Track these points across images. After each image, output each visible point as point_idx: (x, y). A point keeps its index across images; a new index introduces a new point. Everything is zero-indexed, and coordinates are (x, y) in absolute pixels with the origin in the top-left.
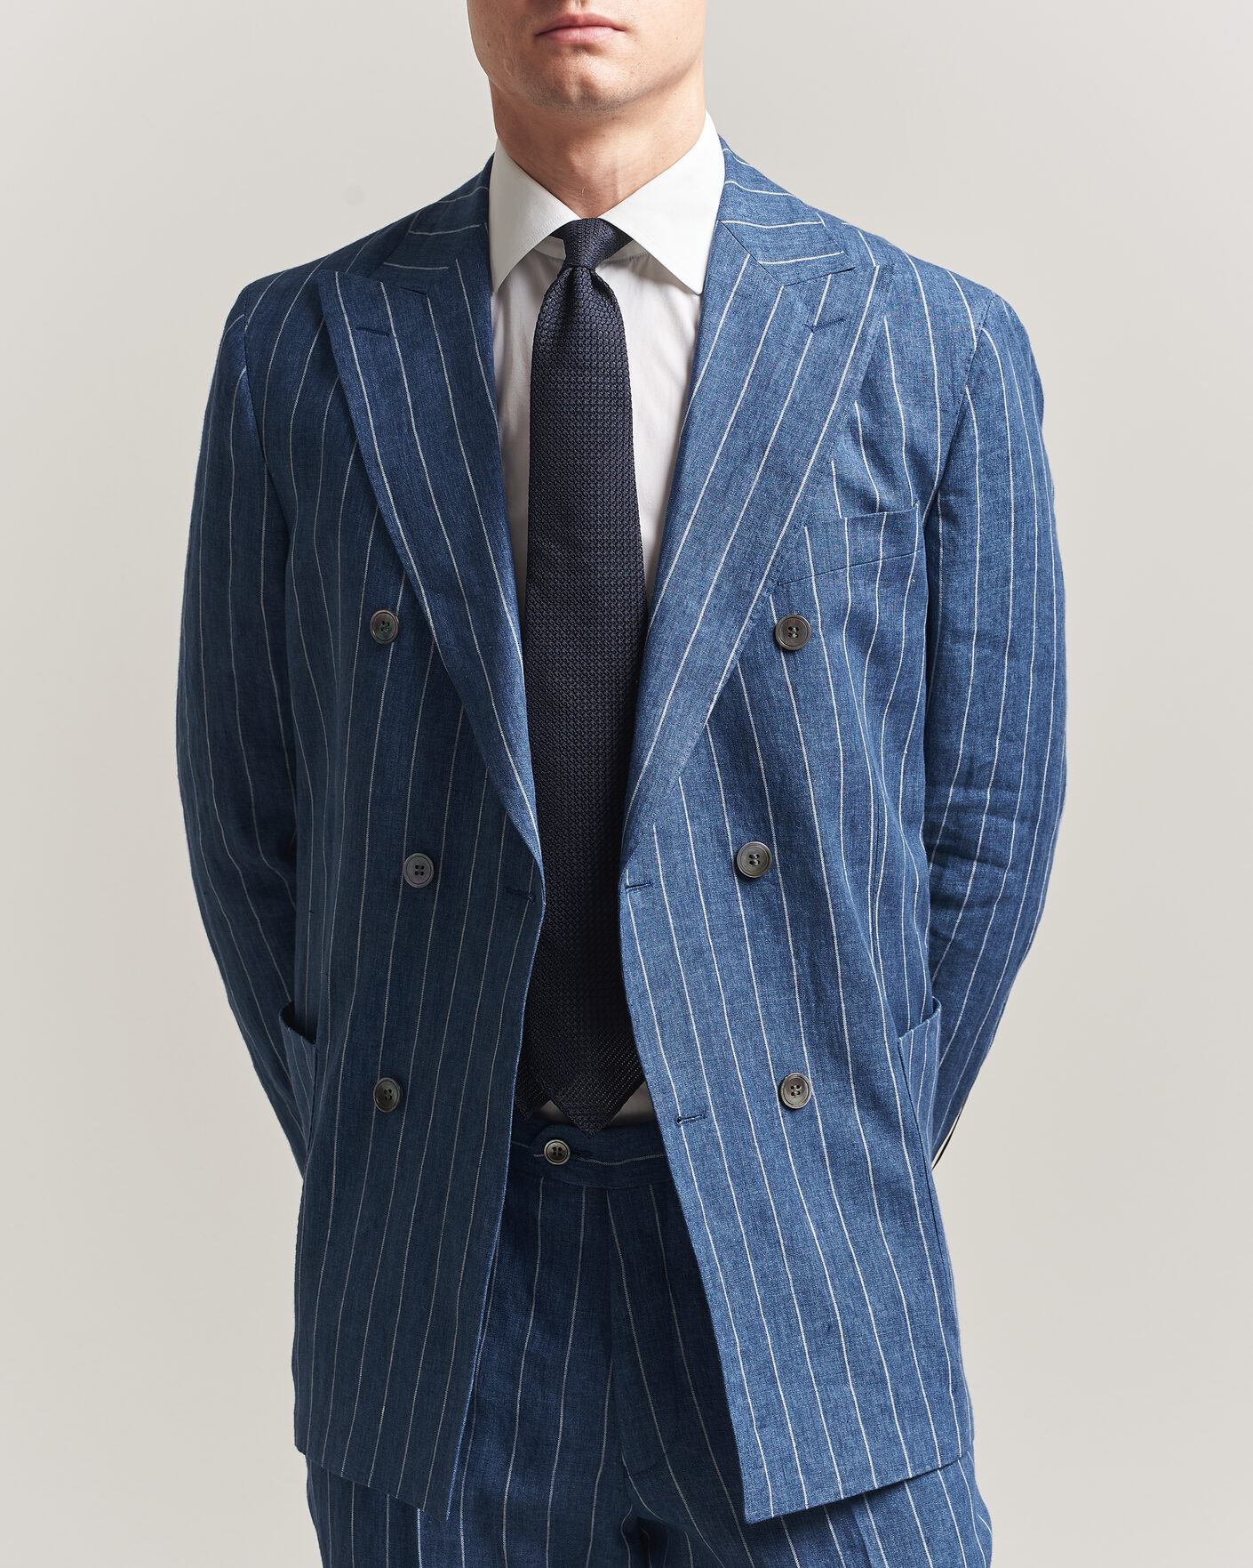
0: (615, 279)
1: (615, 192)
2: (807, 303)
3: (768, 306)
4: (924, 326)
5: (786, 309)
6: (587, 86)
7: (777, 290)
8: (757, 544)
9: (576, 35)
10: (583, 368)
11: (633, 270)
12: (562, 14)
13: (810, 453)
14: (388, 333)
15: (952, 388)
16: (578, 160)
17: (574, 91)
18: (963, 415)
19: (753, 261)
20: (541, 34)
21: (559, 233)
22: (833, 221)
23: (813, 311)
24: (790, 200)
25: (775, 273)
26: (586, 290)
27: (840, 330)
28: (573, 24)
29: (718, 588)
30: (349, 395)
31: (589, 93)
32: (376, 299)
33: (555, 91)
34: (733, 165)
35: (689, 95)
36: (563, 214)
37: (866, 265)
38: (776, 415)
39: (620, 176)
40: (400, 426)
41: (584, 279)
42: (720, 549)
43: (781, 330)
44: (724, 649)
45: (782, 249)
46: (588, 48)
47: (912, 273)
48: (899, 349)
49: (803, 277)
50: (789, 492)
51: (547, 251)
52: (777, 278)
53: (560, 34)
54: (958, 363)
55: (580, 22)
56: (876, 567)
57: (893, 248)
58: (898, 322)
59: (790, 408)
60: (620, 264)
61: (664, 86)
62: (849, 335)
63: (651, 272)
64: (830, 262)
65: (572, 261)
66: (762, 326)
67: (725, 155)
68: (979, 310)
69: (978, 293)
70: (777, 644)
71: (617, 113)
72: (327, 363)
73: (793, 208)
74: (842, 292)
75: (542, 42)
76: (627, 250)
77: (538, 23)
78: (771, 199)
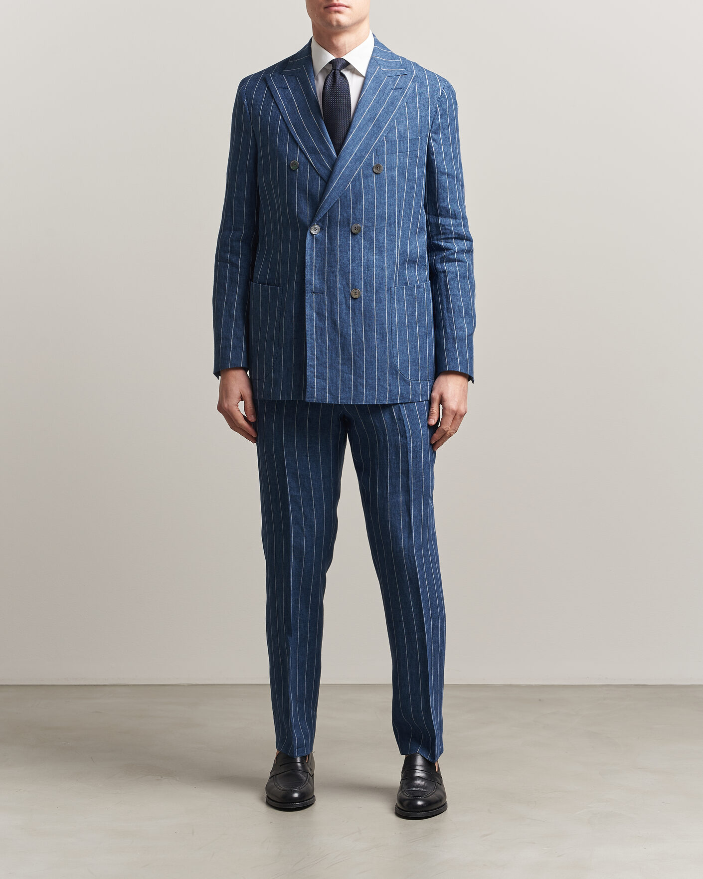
0: (347, 73)
1: (346, 50)
2: (393, 82)
3: (382, 81)
4: (427, 88)
5: (387, 83)
6: (338, 22)
7: (385, 77)
8: (368, 144)
9: (336, 8)
10: (338, 97)
11: (351, 72)
12: (332, 3)
13: (387, 123)
14: (287, 88)
15: (434, 105)
16: (335, 42)
17: (335, 23)
18: (436, 112)
19: (380, 68)
20: (326, 8)
21: (330, 63)
22: (404, 59)
23: (394, 85)
24: (392, 53)
25: (385, 73)
26: (338, 76)
27: (400, 91)
28: (335, 5)
29: (356, 154)
30: (279, 106)
31: (339, 25)
32: (283, 80)
33: (330, 24)
34: (377, 42)
35: (365, 26)
36: (331, 57)
37: (412, 72)
38: (379, 111)
39: (347, 46)
40: (295, 112)
41: (338, 72)
42: (358, 144)
43: (384, 88)
44: (354, 170)
45: (388, 66)
46: (339, 12)
47: (425, 74)
48: (419, 94)
49: (393, 75)
50: (379, 132)
51: (327, 68)
52: (386, 74)
53: (331, 8)
54: (435, 98)
55: (337, 5)
56: (407, 154)
57: (420, 67)
58: (420, 87)
59: (383, 110)
60: (348, 70)
61: (359, 22)
62: (403, 93)
63: (354, 71)
64: (401, 72)
65: (334, 67)
66: (379, 87)
67: (375, 39)
68: (442, 84)
69: (443, 80)
70: (373, 171)
71: (346, 29)
72: (271, 95)
73: (393, 56)
74: (403, 81)
75: (326, 9)
76: (349, 67)
77: (325, 4)
78: (387, 52)
